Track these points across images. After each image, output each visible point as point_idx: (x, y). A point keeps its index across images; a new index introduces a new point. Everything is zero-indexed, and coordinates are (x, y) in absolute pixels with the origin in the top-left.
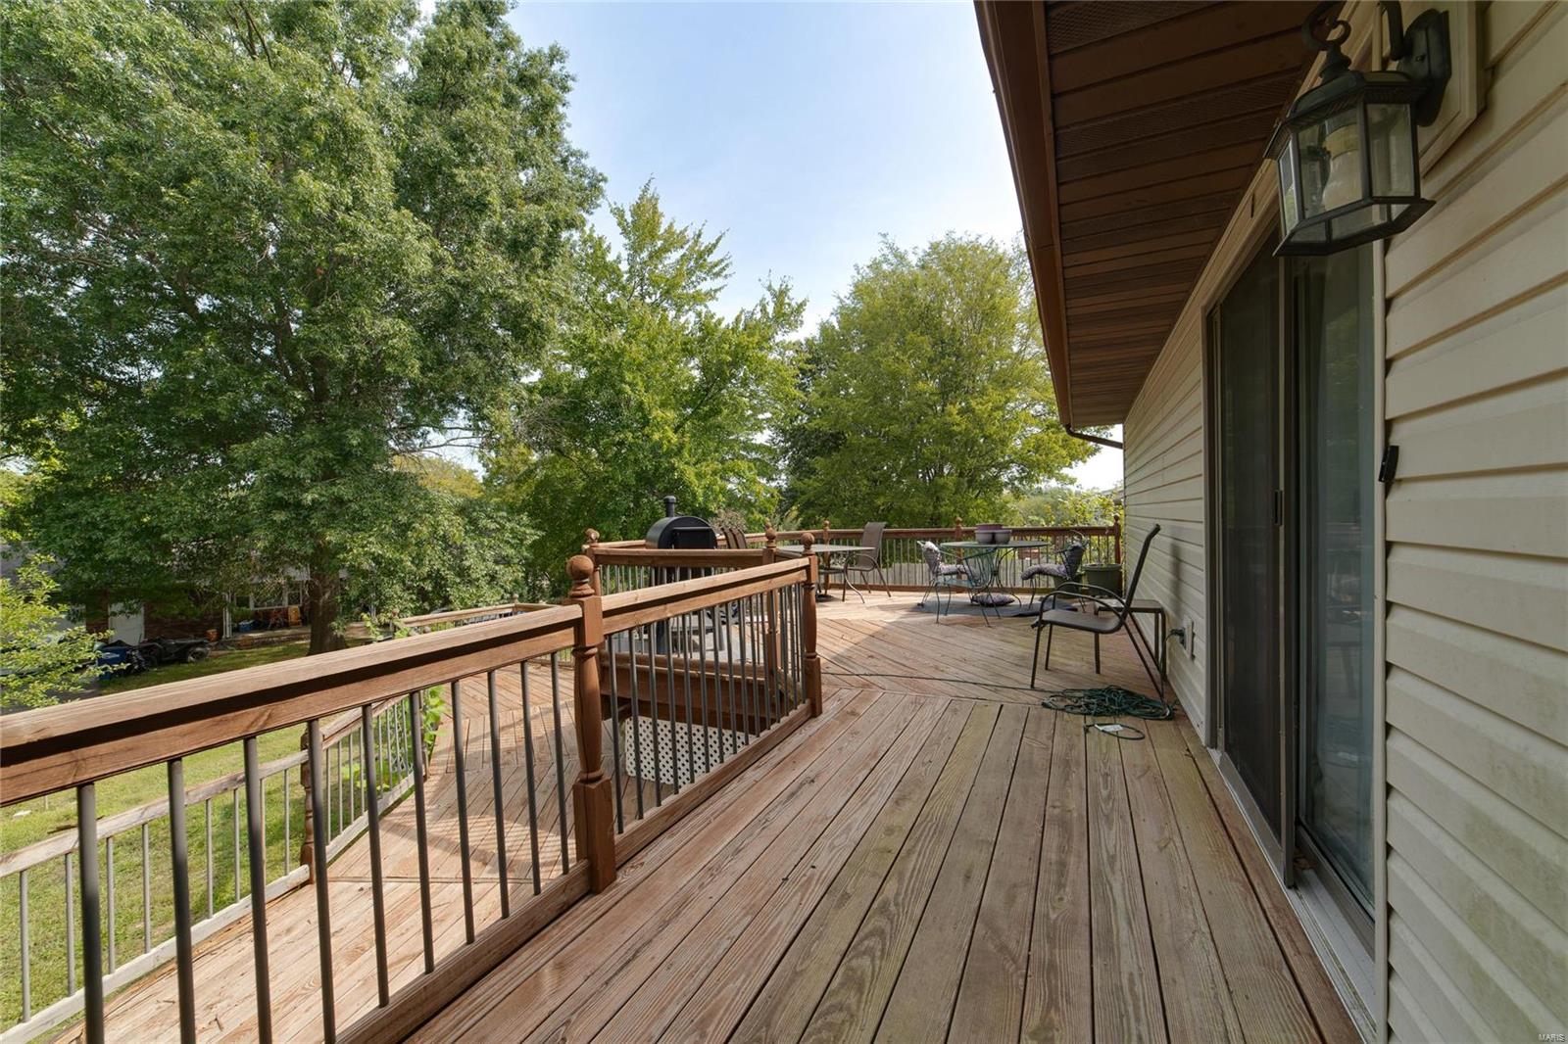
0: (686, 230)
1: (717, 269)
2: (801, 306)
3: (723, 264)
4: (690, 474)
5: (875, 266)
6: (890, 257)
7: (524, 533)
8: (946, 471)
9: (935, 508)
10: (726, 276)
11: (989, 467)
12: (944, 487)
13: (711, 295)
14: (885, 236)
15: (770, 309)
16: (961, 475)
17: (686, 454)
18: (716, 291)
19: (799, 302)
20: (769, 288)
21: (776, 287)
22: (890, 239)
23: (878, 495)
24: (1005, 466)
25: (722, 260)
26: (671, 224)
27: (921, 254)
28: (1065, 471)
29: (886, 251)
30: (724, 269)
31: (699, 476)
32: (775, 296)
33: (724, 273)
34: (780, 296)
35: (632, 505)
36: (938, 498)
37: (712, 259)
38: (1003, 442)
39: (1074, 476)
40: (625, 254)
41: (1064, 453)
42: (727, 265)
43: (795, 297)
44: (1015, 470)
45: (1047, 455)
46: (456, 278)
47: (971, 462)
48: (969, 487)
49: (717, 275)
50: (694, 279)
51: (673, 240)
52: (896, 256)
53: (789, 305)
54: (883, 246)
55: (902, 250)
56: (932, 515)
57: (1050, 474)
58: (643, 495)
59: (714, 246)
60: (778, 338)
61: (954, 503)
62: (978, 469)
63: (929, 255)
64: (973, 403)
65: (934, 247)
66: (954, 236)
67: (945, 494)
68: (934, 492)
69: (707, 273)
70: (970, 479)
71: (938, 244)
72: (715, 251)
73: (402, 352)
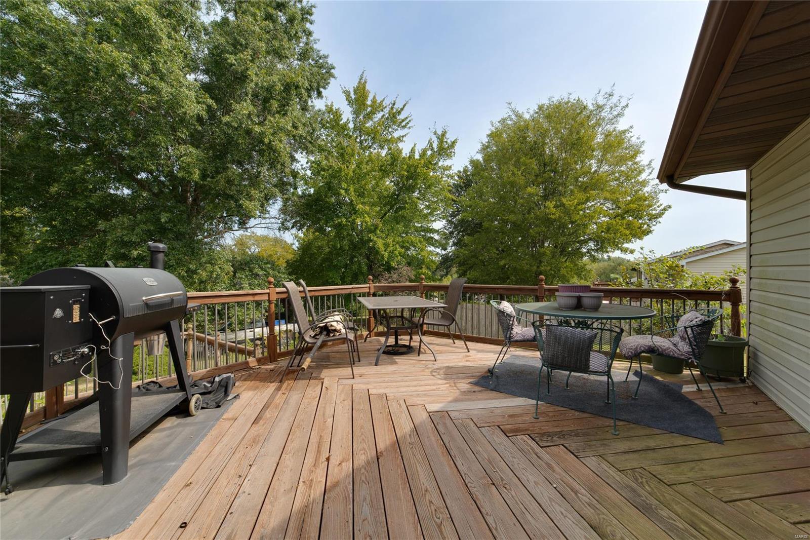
0: (384, 100)
1: (403, 124)
2: (454, 143)
3: (408, 120)
4: (380, 244)
5: (503, 121)
6: (513, 117)
7: (280, 277)
8: (546, 244)
9: (538, 267)
10: (409, 128)
11: (574, 242)
12: (544, 254)
13: (400, 139)
14: (510, 104)
15: (435, 146)
16: (556, 247)
17: (378, 232)
18: (403, 137)
19: (453, 140)
20: (435, 133)
21: (440, 133)
22: (513, 106)
23: (502, 258)
24: (586, 242)
25: (407, 118)
26: (374, 96)
27: (532, 112)
28: (626, 245)
29: (511, 113)
30: (408, 123)
31: (386, 245)
32: (438, 138)
33: (408, 126)
34: (441, 138)
35: (348, 262)
36: (540, 261)
37: (401, 117)
38: (585, 226)
39: (633, 248)
40: (351, 117)
41: (628, 232)
42: (410, 121)
43: (450, 138)
44: (591, 245)
45: (615, 233)
46: (228, 122)
47: (562, 239)
48: (561, 255)
49: (404, 127)
50: (390, 130)
51: (377, 107)
52: (516, 116)
53: (446, 142)
54: (509, 111)
55: (520, 112)
56: (536, 271)
57: (616, 246)
58: (355, 257)
59: (402, 109)
60: (440, 164)
61: (550, 264)
62: (567, 244)
63: (537, 113)
64: (564, 200)
65: (541, 108)
66: (553, 99)
67: (545, 259)
68: (538, 258)
69: (398, 126)
70: (562, 250)
71: (543, 105)
72: (402, 112)
73: (188, 165)
